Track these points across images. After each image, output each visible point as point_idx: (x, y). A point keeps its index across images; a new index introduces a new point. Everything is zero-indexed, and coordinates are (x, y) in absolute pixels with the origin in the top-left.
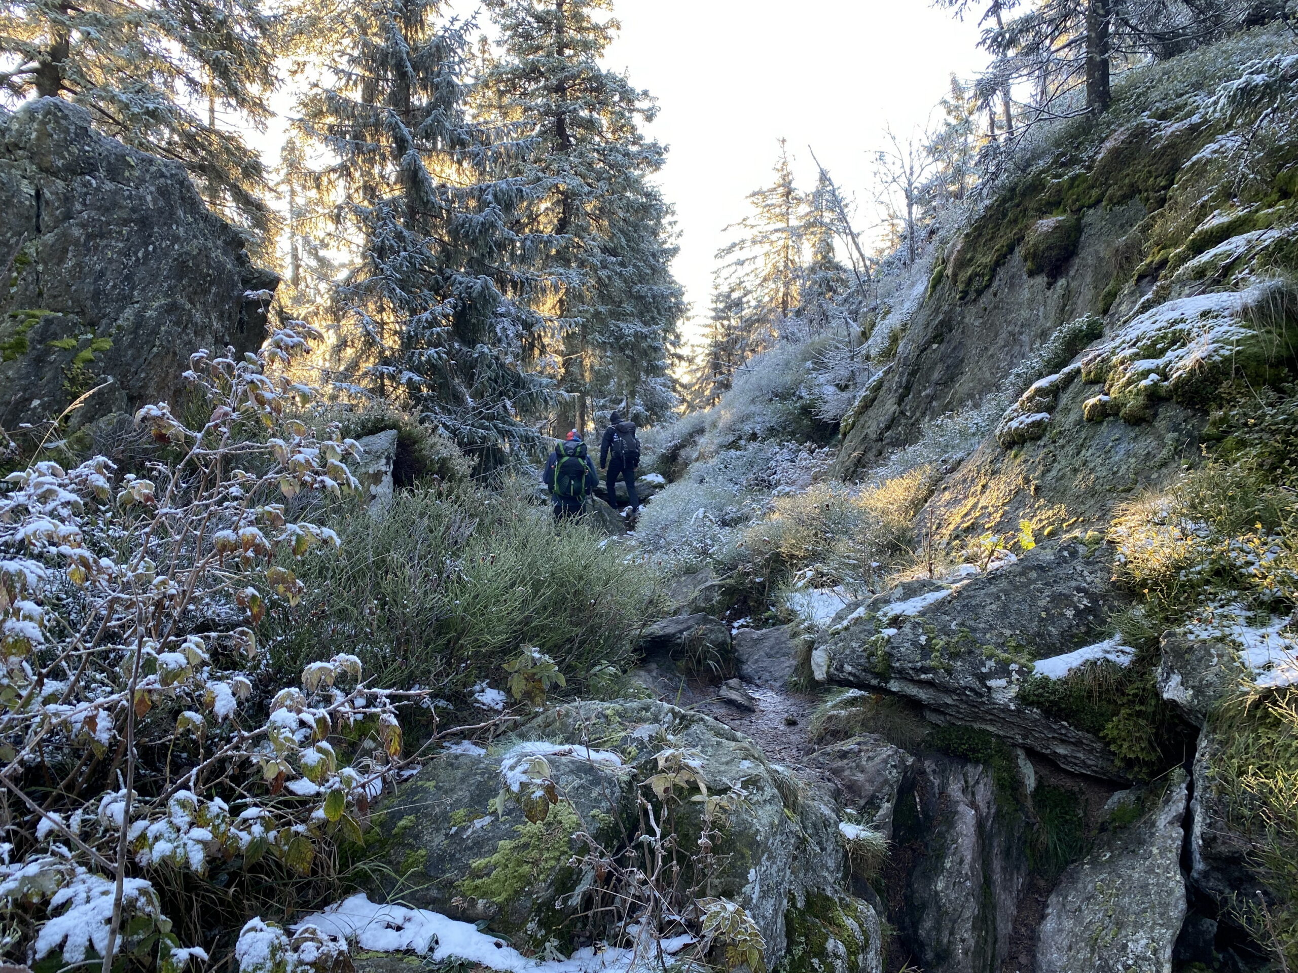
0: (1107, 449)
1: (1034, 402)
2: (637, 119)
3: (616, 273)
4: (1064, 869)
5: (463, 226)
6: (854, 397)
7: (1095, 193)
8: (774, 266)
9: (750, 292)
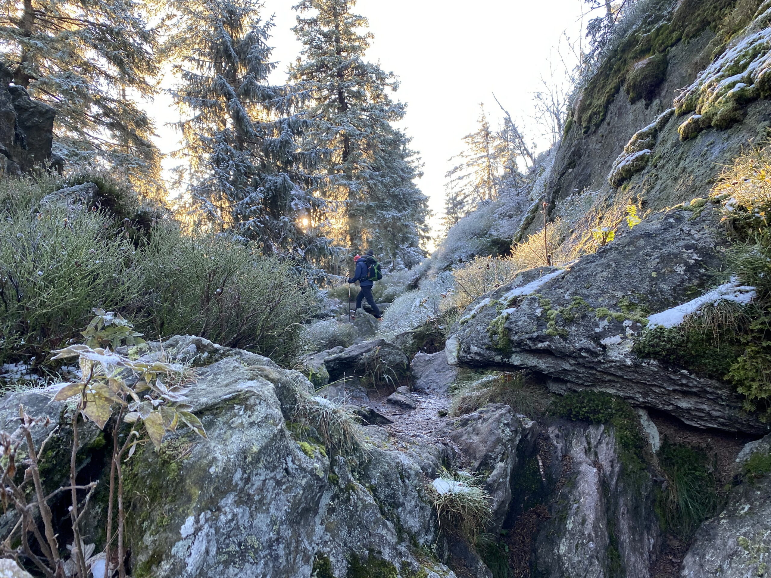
0: (703, 153)
1: (637, 145)
2: (387, 90)
3: (379, 181)
4: (698, 526)
5: (270, 145)
6: (521, 220)
7: (675, 35)
8: (482, 179)
9: (468, 196)
